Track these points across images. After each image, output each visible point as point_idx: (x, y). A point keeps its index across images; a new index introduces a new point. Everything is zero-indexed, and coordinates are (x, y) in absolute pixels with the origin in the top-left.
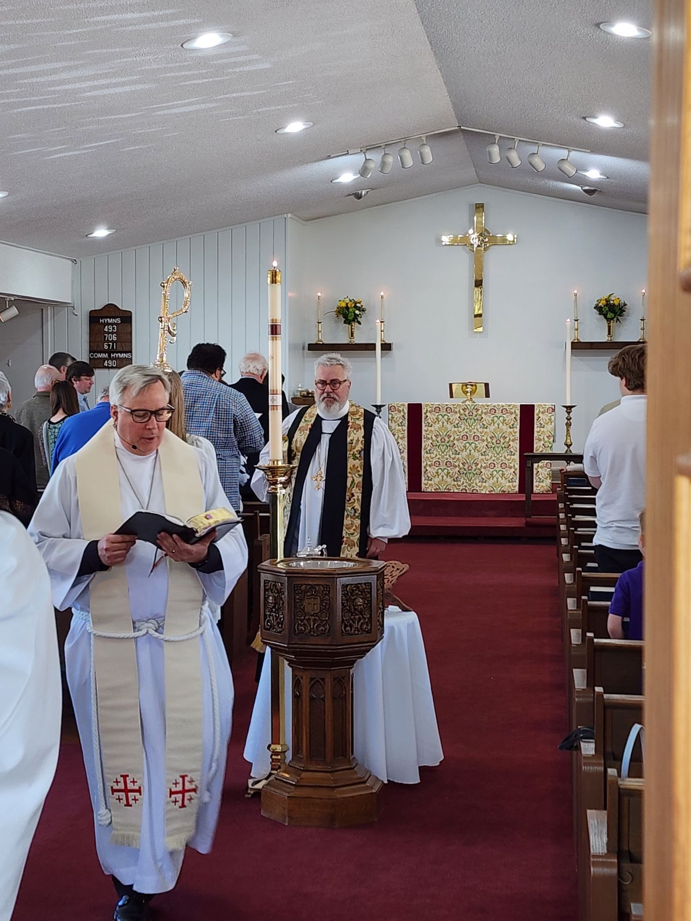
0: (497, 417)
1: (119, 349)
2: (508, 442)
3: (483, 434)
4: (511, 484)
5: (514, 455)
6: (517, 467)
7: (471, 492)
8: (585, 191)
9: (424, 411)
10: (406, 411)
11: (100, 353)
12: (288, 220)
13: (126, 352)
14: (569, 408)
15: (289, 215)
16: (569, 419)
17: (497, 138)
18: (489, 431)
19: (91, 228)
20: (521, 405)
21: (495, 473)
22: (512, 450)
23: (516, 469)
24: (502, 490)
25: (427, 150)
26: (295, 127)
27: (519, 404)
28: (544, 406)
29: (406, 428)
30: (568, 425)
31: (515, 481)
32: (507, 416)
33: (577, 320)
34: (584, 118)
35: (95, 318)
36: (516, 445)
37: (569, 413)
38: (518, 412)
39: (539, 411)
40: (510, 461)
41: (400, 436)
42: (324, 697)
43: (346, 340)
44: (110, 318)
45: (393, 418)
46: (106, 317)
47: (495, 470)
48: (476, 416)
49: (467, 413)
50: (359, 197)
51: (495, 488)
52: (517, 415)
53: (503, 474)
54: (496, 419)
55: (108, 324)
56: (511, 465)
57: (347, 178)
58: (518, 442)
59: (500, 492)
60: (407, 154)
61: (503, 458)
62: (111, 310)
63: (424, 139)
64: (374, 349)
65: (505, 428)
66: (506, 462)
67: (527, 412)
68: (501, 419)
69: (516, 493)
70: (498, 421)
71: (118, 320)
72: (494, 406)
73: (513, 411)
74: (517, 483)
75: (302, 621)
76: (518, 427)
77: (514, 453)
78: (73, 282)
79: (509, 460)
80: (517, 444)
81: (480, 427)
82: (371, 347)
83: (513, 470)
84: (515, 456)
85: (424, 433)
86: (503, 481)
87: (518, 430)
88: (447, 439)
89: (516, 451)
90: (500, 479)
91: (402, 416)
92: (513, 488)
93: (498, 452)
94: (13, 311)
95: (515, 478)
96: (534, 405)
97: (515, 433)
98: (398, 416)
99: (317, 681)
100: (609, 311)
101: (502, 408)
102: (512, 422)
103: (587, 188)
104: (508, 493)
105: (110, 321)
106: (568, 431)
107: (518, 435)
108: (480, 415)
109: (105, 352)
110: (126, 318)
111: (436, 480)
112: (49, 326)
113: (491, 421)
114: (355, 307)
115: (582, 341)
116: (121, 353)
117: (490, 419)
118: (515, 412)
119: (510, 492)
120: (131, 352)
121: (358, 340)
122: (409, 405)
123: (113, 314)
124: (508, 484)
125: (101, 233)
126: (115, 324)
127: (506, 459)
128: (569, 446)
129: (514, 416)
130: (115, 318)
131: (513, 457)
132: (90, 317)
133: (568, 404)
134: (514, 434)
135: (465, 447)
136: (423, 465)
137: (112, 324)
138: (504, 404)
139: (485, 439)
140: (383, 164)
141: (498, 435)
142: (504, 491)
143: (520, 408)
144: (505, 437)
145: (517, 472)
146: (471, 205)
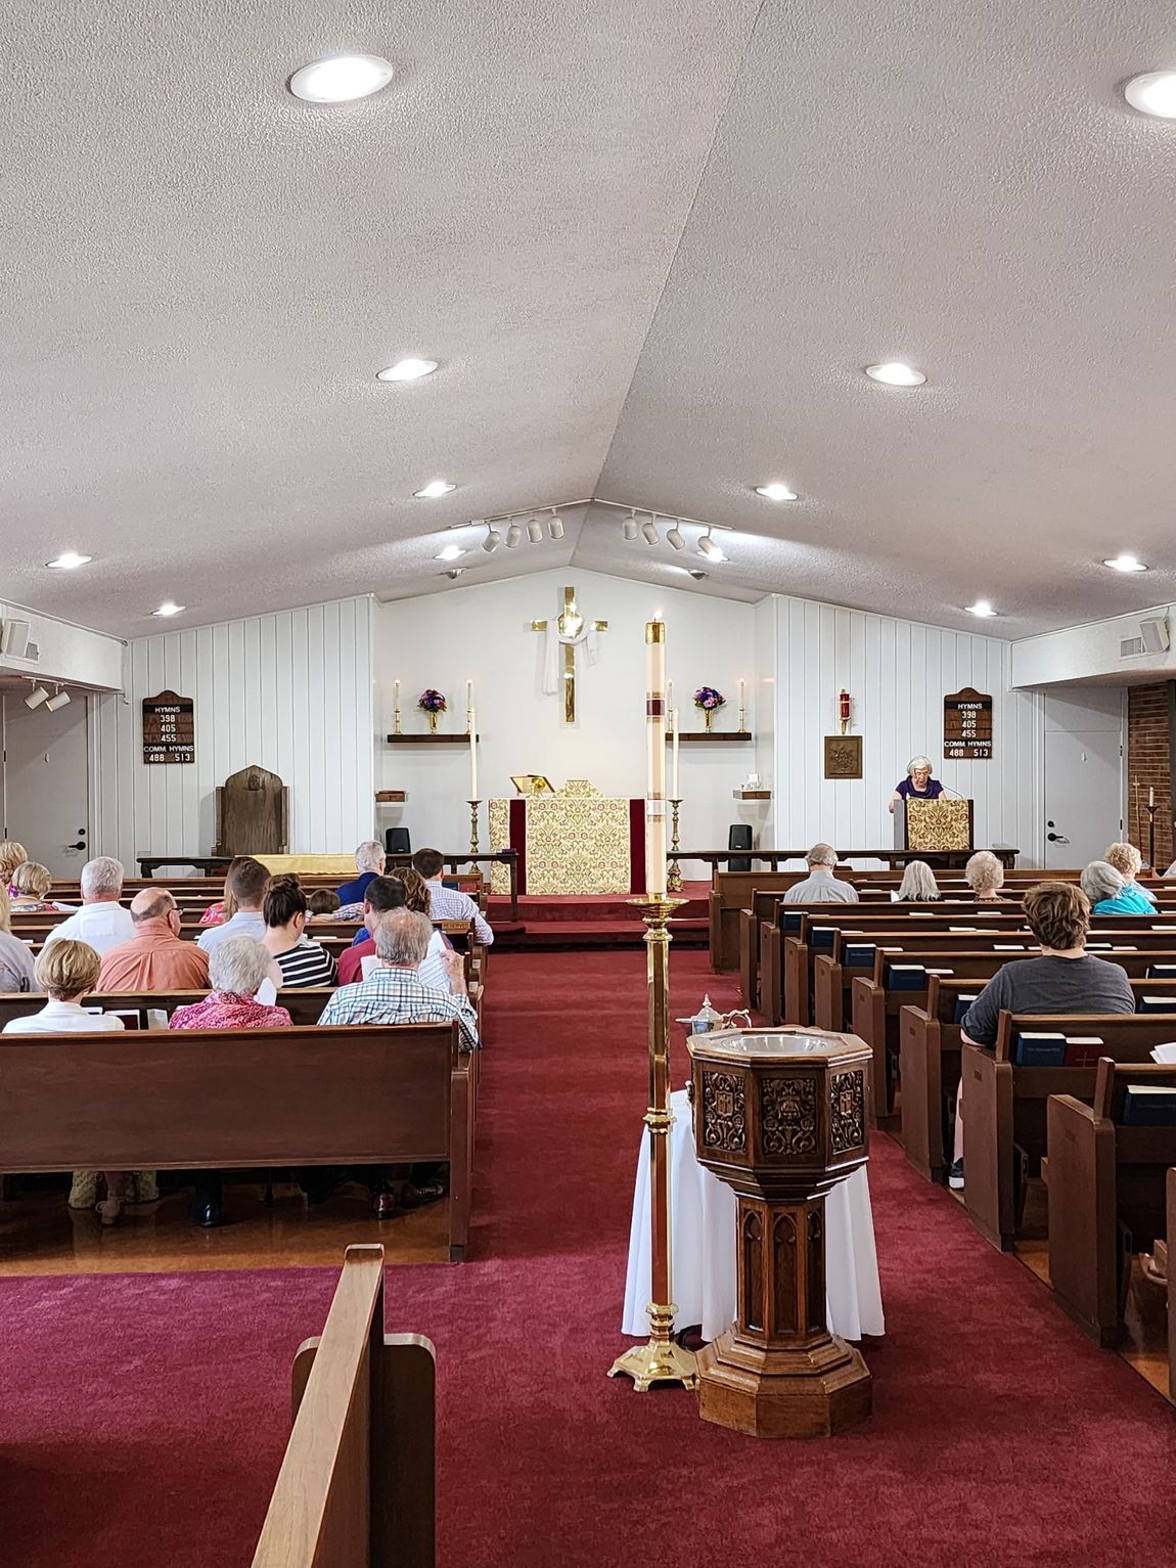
0: (606, 813)
1: (179, 741)
2: (618, 840)
3: (591, 832)
5: (624, 853)
6: (629, 865)
7: (580, 894)
8: (693, 574)
9: (527, 808)
10: (508, 808)
11: (157, 745)
12: (371, 600)
13: (187, 745)
14: (676, 803)
15: (373, 595)
16: (676, 814)
17: (634, 512)
18: (597, 829)
19: (158, 604)
20: (631, 801)
21: (605, 873)
23: (628, 868)
24: (612, 891)
25: (559, 523)
26: (436, 489)
27: (629, 799)
29: (508, 827)
30: (675, 821)
31: (627, 881)
32: (617, 812)
34: (755, 489)
35: (149, 707)
36: (627, 843)
37: (676, 808)
38: (628, 808)
39: (649, 806)
40: (621, 860)
41: (503, 835)
42: (795, 1241)
43: (427, 731)
44: (167, 706)
45: (494, 815)
46: (163, 706)
47: (605, 870)
49: (573, 809)
50: (453, 576)
51: (605, 889)
52: (626, 811)
53: (614, 874)
54: (604, 815)
55: (165, 714)
57: (450, 554)
58: (629, 839)
59: (611, 894)
60: (536, 527)
61: (613, 857)
62: (168, 697)
63: (554, 511)
64: (469, 741)
65: (614, 824)
66: (617, 861)
67: (637, 808)
68: (610, 815)
69: (627, 895)
70: (607, 817)
71: (177, 709)
73: (622, 806)
74: (629, 884)
75: (773, 1133)
76: (629, 823)
77: (625, 851)
78: (123, 666)
81: (589, 824)
82: (466, 738)
83: (624, 869)
84: (626, 854)
85: (527, 832)
86: (615, 881)
87: (628, 826)
88: (553, 838)
89: (627, 849)
90: (611, 879)
91: (504, 814)
92: (623, 890)
93: (608, 850)
94: (64, 698)
95: (626, 878)
96: (644, 800)
97: (626, 829)
98: (499, 813)
99: (785, 1217)
101: (611, 803)
102: (622, 819)
103: (695, 571)
104: (619, 895)
105: (167, 710)
106: (675, 826)
107: (629, 832)
109: (162, 744)
110: (187, 707)
111: (542, 882)
112: (94, 715)
116: (181, 745)
117: (597, 816)
118: (624, 807)
119: (622, 893)
120: (193, 744)
121: (440, 731)
122: (511, 801)
123: (170, 702)
124: (620, 885)
125: (168, 610)
126: (173, 713)
127: (616, 857)
128: (675, 842)
129: (623, 811)
130: (173, 706)
132: (144, 706)
133: (676, 799)
134: (624, 831)
135: (572, 846)
136: (527, 866)
137: (170, 714)
138: (610, 799)
139: (594, 837)
140: (511, 538)
141: (608, 832)
142: (615, 893)
143: (629, 803)
144: (615, 835)
145: (629, 871)
146: (559, 589)
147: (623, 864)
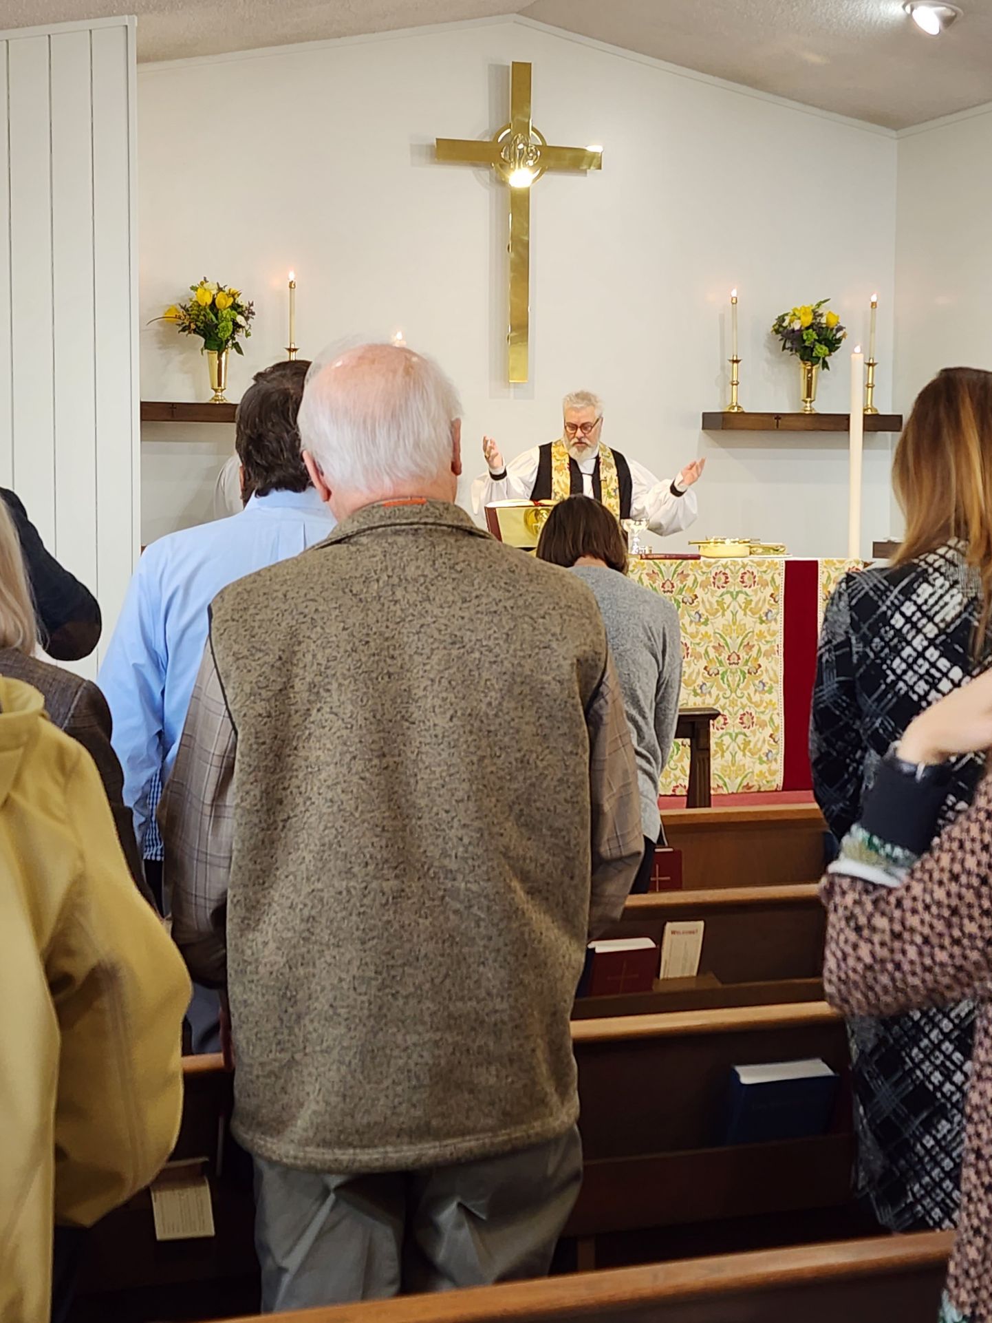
0: (731, 593)
2: (756, 659)
3: (697, 640)
4: (765, 767)
5: (770, 692)
6: (780, 721)
7: (670, 793)
18: (711, 632)
20: (787, 563)
21: (727, 739)
22: (765, 679)
23: (777, 729)
24: (745, 783)
27: (780, 560)
28: (838, 565)
31: (776, 760)
32: (755, 592)
33: (737, 361)
38: (780, 581)
39: (829, 577)
40: (762, 709)
47: (727, 734)
48: (681, 590)
51: (726, 780)
52: (777, 588)
53: (747, 743)
54: (728, 598)
56: (763, 717)
58: (781, 658)
59: (740, 790)
61: (745, 700)
65: (749, 621)
66: (753, 711)
67: (801, 582)
68: (741, 598)
69: (776, 791)
70: (734, 603)
72: (725, 567)
73: (768, 577)
74: (779, 766)
76: (781, 618)
77: (771, 687)
79: (757, 706)
80: (777, 663)
81: (691, 622)
83: (769, 730)
84: (774, 694)
86: (747, 761)
87: (779, 626)
89: (777, 682)
90: (740, 754)
92: (769, 778)
93: (734, 687)
95: (774, 751)
96: (816, 562)
97: (773, 634)
100: (818, 341)
101: (742, 571)
102: (766, 607)
104: (759, 792)
107: (780, 639)
108: (691, 590)
113: (715, 606)
114: (236, 307)
115: (746, 411)
117: (714, 600)
118: (773, 579)
119: (762, 789)
124: (758, 768)
127: (751, 702)
129: (769, 590)
131: (767, 697)
134: (768, 638)
139: (703, 652)
141: (734, 642)
142: (748, 787)
143: (782, 569)
144: (749, 647)
145: (781, 736)
146: (496, 69)
147: (766, 718)
